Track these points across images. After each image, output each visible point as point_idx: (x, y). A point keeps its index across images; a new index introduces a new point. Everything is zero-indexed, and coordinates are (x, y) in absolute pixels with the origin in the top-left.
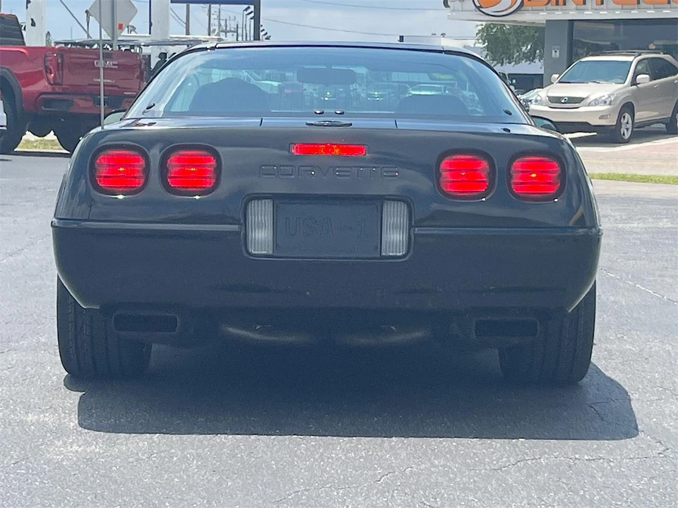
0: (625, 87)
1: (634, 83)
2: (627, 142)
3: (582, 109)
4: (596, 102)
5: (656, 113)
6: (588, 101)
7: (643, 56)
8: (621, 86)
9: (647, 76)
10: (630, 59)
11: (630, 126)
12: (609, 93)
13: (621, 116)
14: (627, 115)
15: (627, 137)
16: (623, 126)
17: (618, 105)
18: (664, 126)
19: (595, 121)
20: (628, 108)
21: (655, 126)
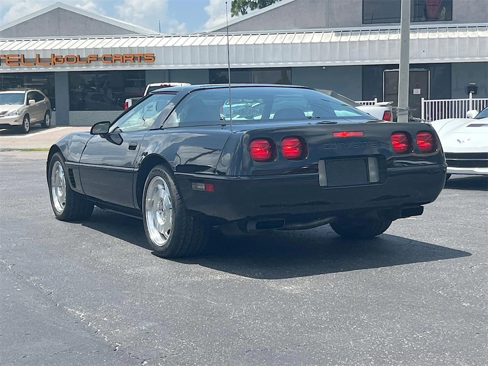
0: (24, 106)
1: (28, 104)
2: (27, 133)
3: (5, 118)
4: (12, 114)
5: (35, 119)
6: (8, 113)
7: (29, 91)
8: (22, 105)
9: (34, 100)
10: (24, 92)
11: (28, 125)
12: (18, 109)
13: (24, 121)
14: (27, 119)
15: (27, 130)
16: (25, 125)
17: (23, 114)
18: (40, 124)
19: (12, 123)
20: (27, 116)
21: (36, 125)
